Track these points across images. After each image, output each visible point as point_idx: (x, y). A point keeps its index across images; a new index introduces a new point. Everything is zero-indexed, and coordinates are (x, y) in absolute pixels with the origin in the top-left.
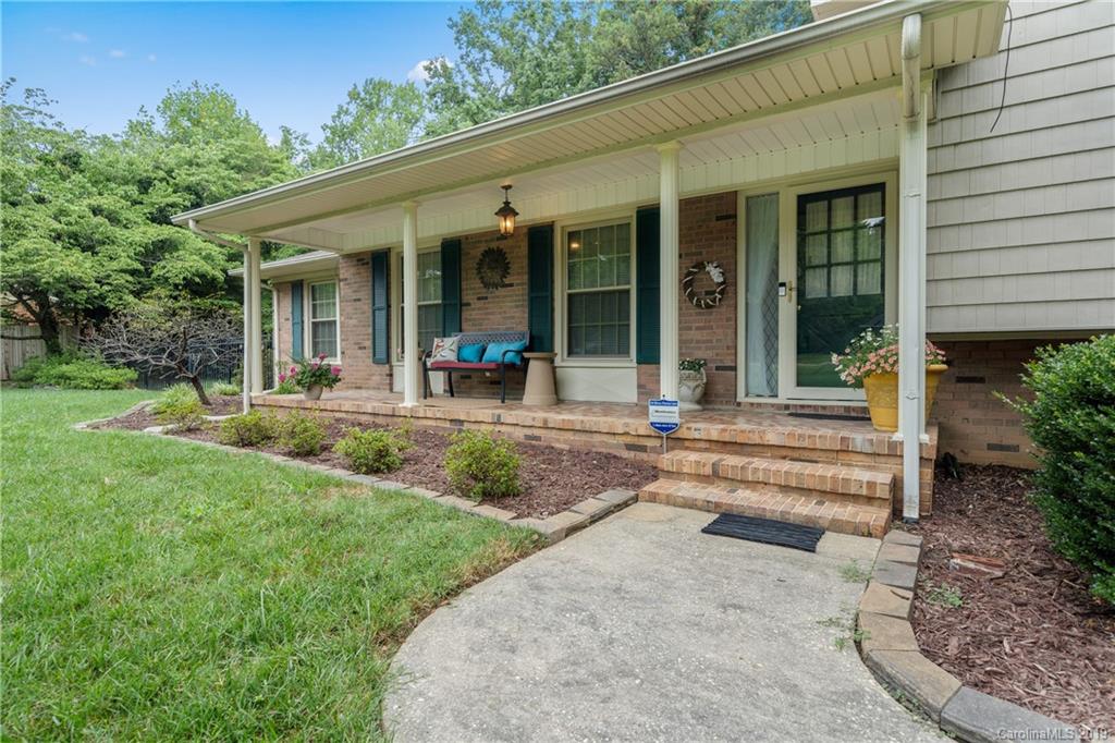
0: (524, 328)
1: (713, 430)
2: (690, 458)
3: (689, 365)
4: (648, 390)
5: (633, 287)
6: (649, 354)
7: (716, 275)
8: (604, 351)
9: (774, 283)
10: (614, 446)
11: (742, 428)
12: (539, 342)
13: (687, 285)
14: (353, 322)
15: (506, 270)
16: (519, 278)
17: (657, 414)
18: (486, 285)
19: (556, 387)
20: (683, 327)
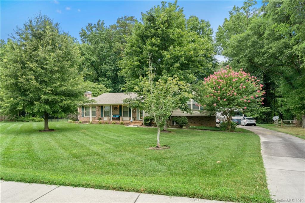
0: (119, 114)
1: (134, 121)
2: (133, 123)
3: (133, 117)
4: (130, 119)
5: (129, 111)
6: (130, 117)
7: (135, 111)
8: (126, 116)
9: (139, 112)
10: (128, 123)
11: (136, 121)
12: (120, 115)
13: (133, 111)
14: (98, 113)
15: (117, 109)
16: (118, 110)
17: (131, 121)
18: (115, 110)
19: (122, 119)
20: (132, 114)
